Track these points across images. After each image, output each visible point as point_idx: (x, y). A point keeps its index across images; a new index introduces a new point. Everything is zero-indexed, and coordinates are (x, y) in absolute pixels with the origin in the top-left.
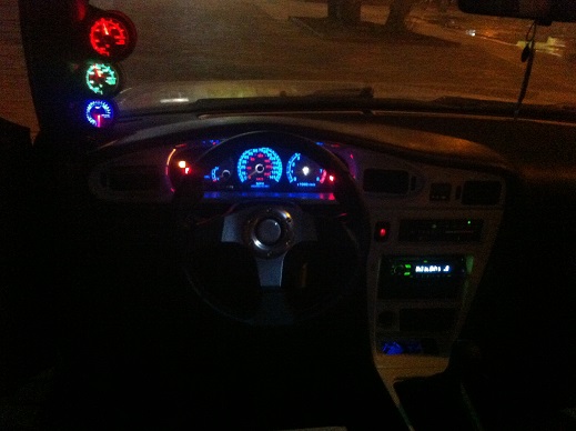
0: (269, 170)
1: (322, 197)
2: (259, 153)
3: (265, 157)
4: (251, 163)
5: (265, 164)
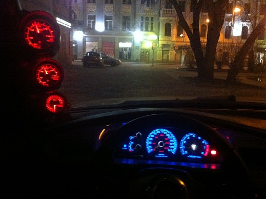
0: (168, 145)
1: (206, 166)
2: (161, 133)
3: (165, 136)
4: (155, 140)
5: (165, 141)
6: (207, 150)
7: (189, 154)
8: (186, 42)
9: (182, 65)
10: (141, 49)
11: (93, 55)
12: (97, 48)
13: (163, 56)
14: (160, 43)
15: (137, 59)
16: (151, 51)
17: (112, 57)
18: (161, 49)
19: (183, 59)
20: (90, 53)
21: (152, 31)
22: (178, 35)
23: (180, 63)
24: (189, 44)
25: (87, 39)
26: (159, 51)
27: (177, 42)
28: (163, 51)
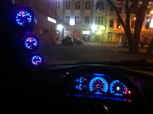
1: (125, 100)
3: (101, 82)
4: (95, 84)
5: (101, 85)
6: (127, 91)
7: (115, 93)
8: (122, 31)
9: (120, 44)
10: (96, 35)
11: (68, 38)
12: (70, 35)
13: (108, 39)
14: (107, 31)
15: (93, 41)
16: (101, 36)
17: (79, 39)
18: (107, 35)
19: (120, 41)
20: (66, 37)
21: (102, 24)
22: (118, 27)
23: (119, 43)
24: (124, 32)
25: (64, 29)
26: (106, 36)
27: (116, 31)
28: (108, 36)
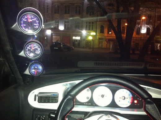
8: (113, 37)
9: (111, 50)
10: (86, 41)
13: (99, 45)
14: (97, 37)
15: (84, 47)
16: (92, 42)
17: (68, 45)
19: (111, 47)
20: (55, 43)
21: (92, 30)
22: (108, 33)
25: (53, 34)
27: (107, 36)
28: (99, 42)
